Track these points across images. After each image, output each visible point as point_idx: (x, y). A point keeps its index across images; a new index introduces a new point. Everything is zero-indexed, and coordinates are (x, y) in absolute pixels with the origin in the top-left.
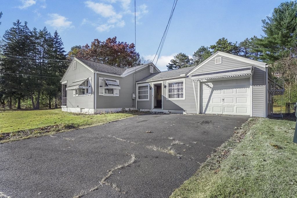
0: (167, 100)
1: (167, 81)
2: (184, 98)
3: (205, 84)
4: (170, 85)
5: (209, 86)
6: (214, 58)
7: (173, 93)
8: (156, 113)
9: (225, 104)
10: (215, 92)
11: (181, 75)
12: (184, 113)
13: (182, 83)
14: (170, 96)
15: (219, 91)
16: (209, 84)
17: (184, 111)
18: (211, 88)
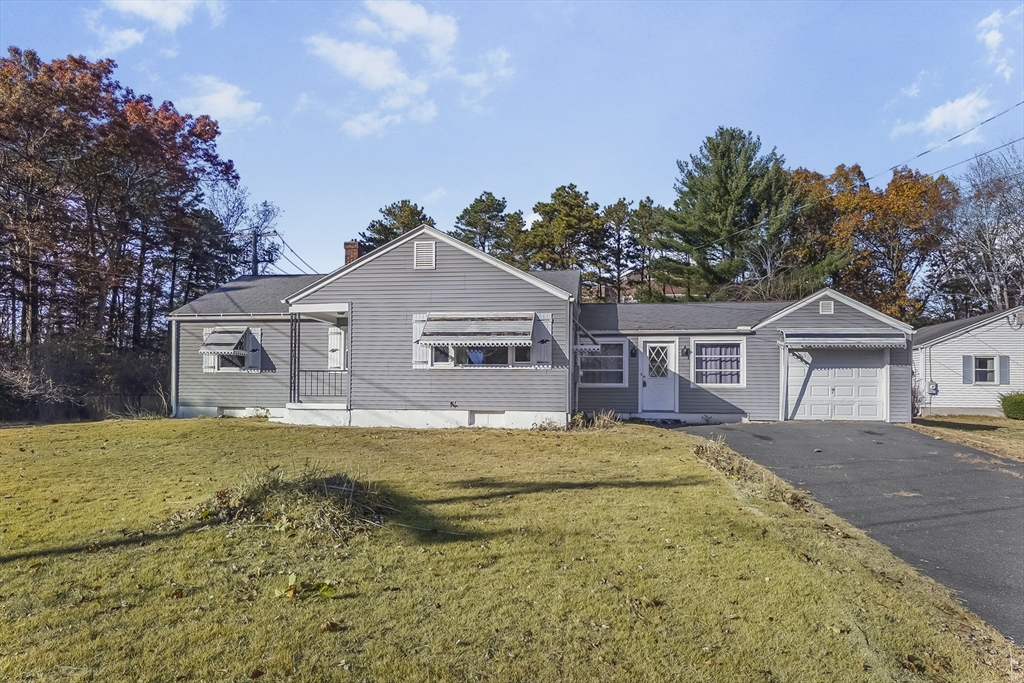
0: (692, 386)
1: (693, 339)
2: (743, 383)
3: (794, 354)
4: (700, 347)
5: (802, 360)
6: (818, 301)
7: (704, 370)
8: (667, 423)
9: (837, 398)
10: (815, 372)
11: (739, 328)
12: (745, 420)
13: (738, 346)
14: (699, 377)
15: (824, 372)
16: (802, 354)
17: (744, 413)
18: (807, 363)
